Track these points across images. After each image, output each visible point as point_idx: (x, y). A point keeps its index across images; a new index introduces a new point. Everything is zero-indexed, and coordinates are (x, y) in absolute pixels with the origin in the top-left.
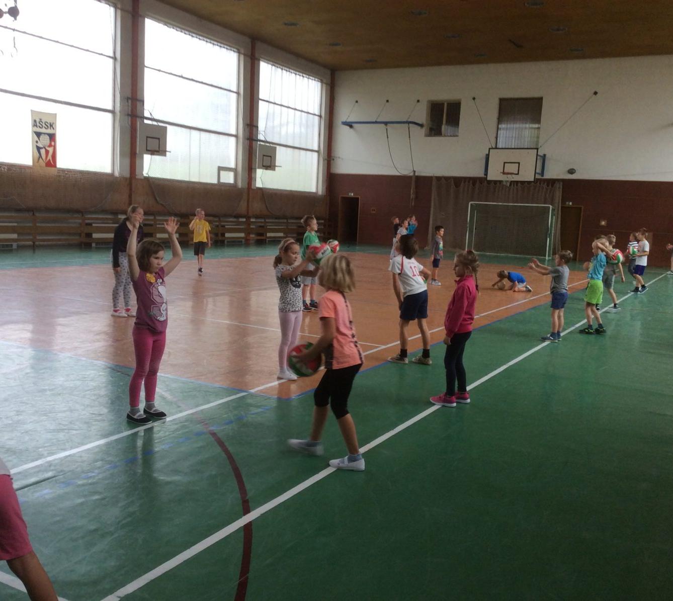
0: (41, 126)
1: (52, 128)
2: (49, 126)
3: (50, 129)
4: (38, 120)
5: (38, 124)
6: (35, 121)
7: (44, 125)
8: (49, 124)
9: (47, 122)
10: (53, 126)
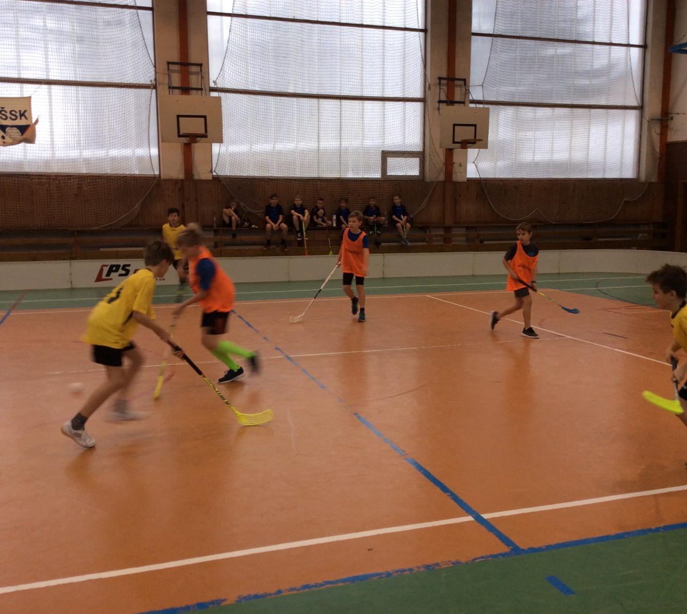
0: (4, 117)
1: (23, 118)
2: (18, 114)
3: (21, 119)
7: (8, 115)
8: (18, 112)
9: (15, 110)
10: (26, 114)
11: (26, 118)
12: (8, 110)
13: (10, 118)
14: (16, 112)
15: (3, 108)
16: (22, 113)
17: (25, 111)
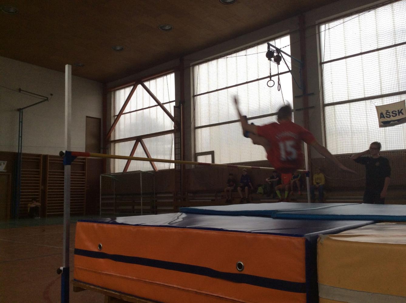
0: (389, 116)
1: (401, 114)
2: (397, 113)
3: (399, 115)
4: (384, 112)
5: (385, 116)
6: (382, 114)
7: (391, 114)
8: (397, 112)
9: (395, 110)
10: (402, 111)
11: (403, 114)
12: (390, 111)
13: (392, 116)
14: (396, 112)
15: (388, 110)
16: (400, 111)
17: (402, 110)
